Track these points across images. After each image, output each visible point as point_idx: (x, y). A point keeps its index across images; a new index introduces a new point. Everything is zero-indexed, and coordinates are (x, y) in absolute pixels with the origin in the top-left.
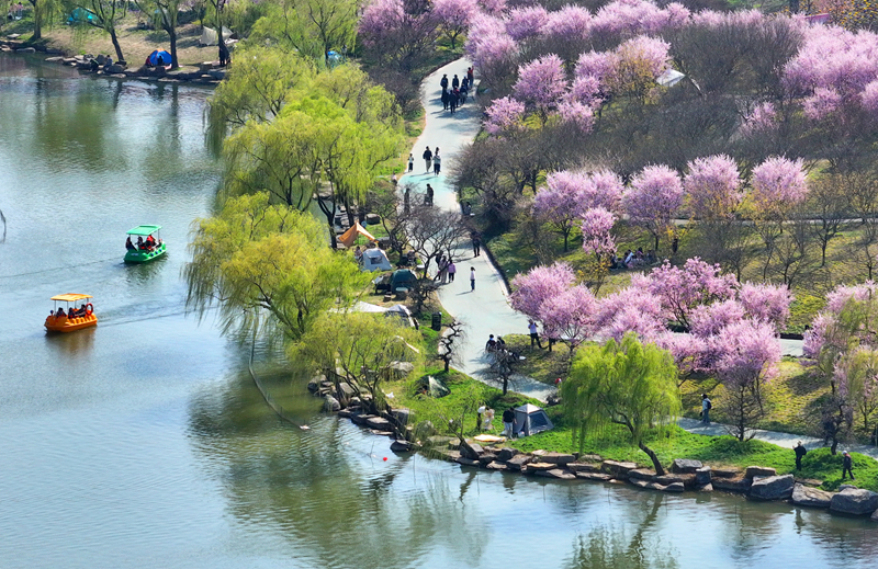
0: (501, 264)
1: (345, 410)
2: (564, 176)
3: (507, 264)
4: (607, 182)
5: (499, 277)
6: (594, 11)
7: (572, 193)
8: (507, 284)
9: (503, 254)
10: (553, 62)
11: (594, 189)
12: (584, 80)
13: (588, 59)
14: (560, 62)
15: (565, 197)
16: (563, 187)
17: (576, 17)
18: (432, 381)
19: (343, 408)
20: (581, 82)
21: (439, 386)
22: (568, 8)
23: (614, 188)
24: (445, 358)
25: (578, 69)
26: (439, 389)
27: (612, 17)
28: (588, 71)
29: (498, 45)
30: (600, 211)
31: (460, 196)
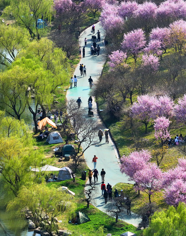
0: (115, 140)
1: (37, 229)
2: (145, 98)
3: (118, 140)
4: (166, 101)
5: (114, 147)
6: (158, 5)
7: (149, 106)
8: (118, 152)
9: (116, 134)
10: (140, 32)
11: (160, 105)
12: (154, 42)
13: (156, 31)
14: (143, 32)
15: (146, 108)
16: (145, 103)
17: (151, 7)
18: (81, 214)
19: (37, 227)
20: (153, 43)
21: (84, 217)
22: (147, 3)
23: (170, 105)
24: (87, 201)
25: (151, 36)
26: (84, 219)
27: (167, 8)
28: (156, 37)
29: (114, 20)
30: (163, 118)
31: (96, 99)
